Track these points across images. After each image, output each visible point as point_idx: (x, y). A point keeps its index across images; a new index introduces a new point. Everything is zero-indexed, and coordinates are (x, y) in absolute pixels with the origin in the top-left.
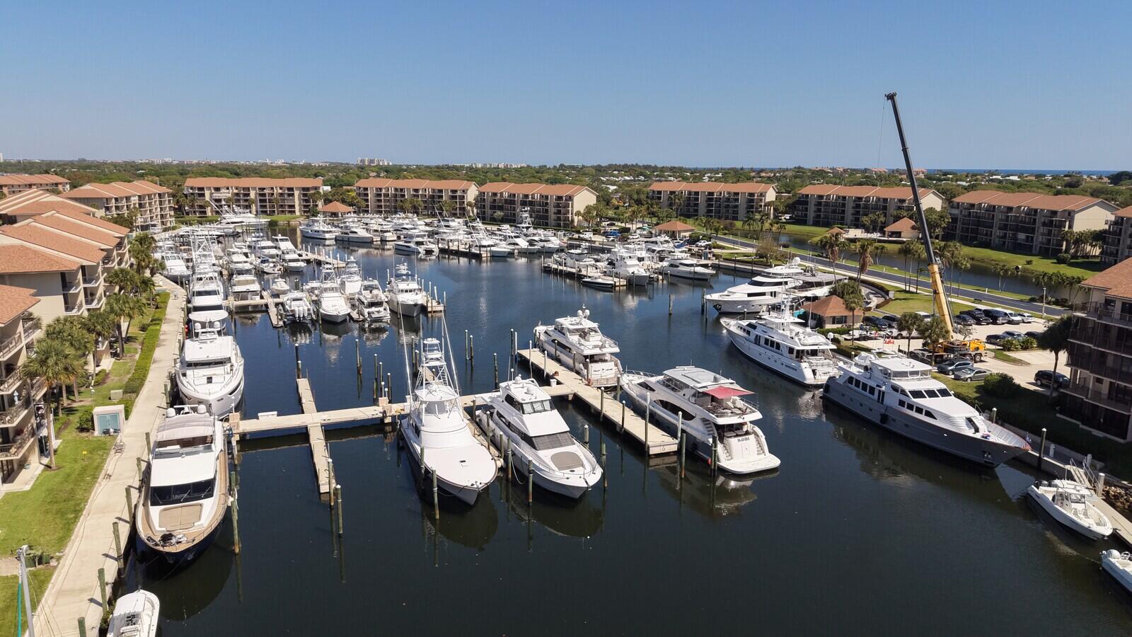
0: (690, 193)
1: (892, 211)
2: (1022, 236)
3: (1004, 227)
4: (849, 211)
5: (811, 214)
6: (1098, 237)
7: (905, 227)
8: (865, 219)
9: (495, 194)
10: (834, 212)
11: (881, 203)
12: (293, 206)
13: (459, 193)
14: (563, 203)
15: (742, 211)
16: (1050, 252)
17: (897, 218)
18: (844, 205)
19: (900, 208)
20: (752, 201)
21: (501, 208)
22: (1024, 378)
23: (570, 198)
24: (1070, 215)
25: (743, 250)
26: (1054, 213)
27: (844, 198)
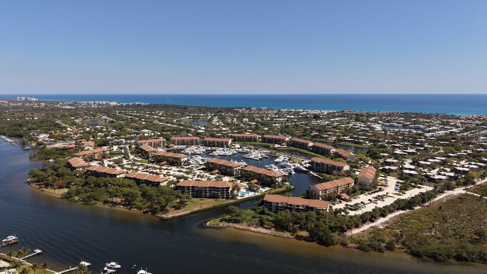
0: (242, 137)
1: (281, 141)
2: (302, 146)
3: (299, 145)
4: (274, 140)
5: (267, 141)
6: (311, 147)
7: (284, 144)
8: (278, 143)
9: (209, 141)
10: (271, 140)
11: (279, 139)
12: (161, 145)
13: (197, 140)
14: (226, 143)
15: (253, 140)
16: (306, 149)
17: (283, 142)
18: (273, 139)
19: (283, 140)
20: (255, 138)
21: (211, 143)
22: (307, 166)
23: (228, 142)
24: (308, 144)
25: (267, 151)
26: (306, 143)
27: (273, 138)
